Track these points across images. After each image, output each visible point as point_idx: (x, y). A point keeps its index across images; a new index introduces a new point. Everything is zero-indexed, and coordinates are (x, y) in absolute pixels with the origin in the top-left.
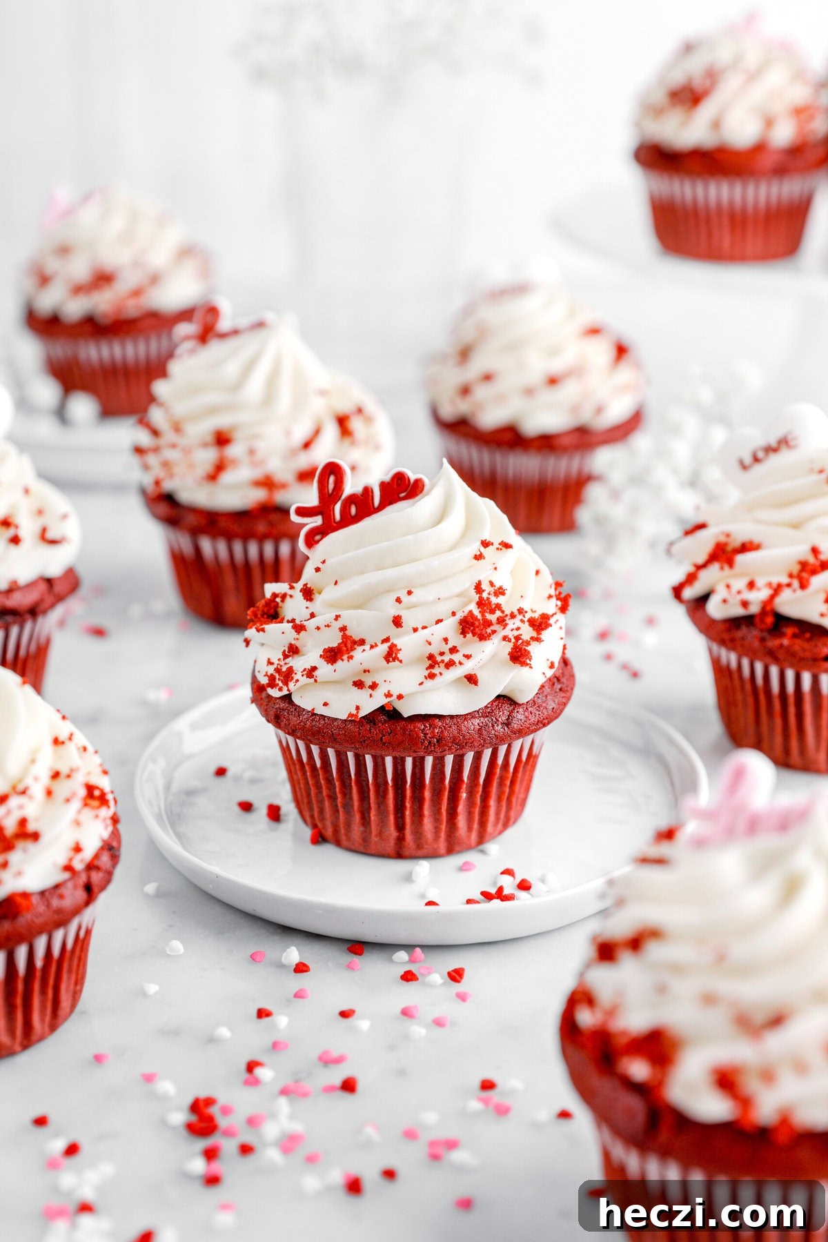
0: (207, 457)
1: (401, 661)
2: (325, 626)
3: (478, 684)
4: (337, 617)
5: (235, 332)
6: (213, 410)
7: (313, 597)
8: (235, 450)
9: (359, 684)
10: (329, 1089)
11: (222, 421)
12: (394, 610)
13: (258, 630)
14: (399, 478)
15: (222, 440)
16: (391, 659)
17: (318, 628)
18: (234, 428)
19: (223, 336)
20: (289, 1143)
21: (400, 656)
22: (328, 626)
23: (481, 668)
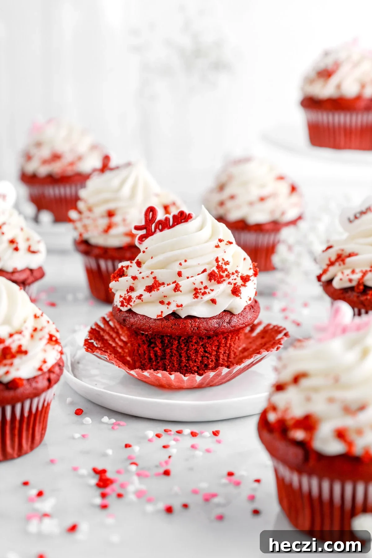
0: (103, 222)
1: (181, 291)
2: (146, 277)
3: (217, 304)
4: (152, 273)
5: (117, 168)
6: (106, 201)
7: (141, 265)
8: (117, 219)
9: (162, 302)
10: (158, 475)
11: (111, 206)
12: (178, 269)
13: (116, 281)
14: (182, 213)
15: (111, 214)
16: (177, 290)
17: (143, 278)
18: (116, 209)
19: (112, 169)
20: (140, 494)
21: (181, 289)
22: (148, 277)
23: (218, 296)
